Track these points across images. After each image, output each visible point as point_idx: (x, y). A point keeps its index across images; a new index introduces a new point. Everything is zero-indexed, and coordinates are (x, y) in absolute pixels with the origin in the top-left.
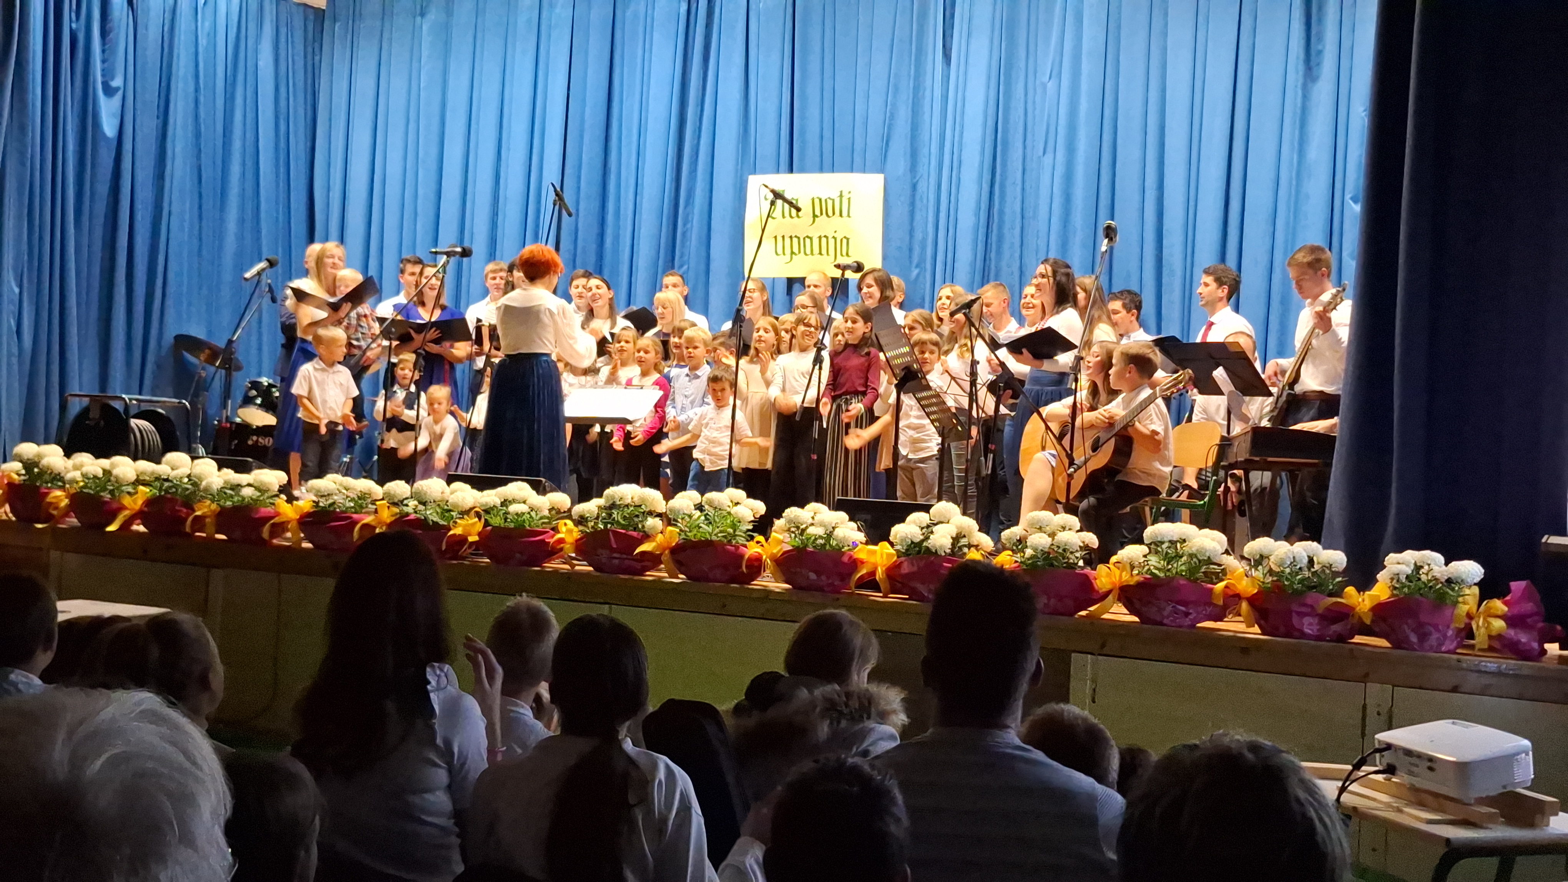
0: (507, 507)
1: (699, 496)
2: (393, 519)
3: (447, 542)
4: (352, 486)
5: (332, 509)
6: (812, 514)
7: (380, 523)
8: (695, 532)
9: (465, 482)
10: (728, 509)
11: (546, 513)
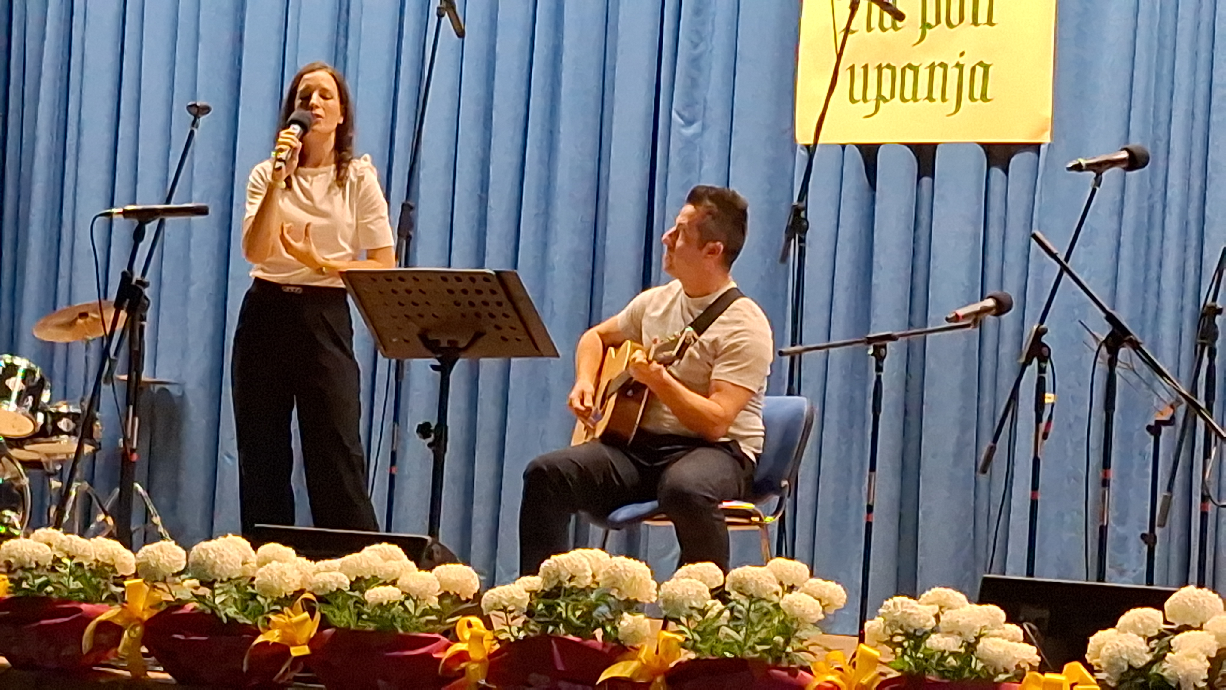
0: (363, 592)
1: (720, 572)
2: (155, 612)
3: (252, 657)
4: (80, 552)
5: (44, 594)
6: (936, 609)
7: (130, 620)
8: (712, 641)
9: (285, 544)
10: (775, 599)
11: (434, 603)
